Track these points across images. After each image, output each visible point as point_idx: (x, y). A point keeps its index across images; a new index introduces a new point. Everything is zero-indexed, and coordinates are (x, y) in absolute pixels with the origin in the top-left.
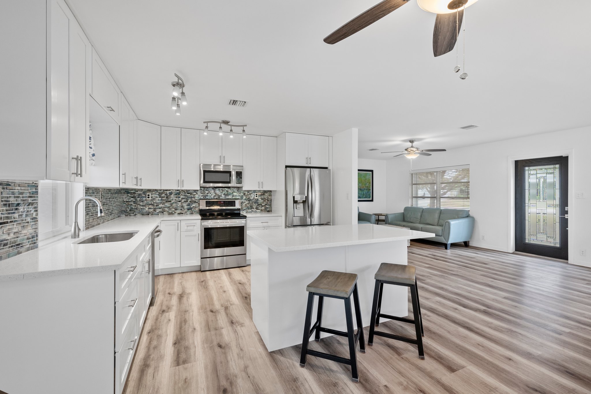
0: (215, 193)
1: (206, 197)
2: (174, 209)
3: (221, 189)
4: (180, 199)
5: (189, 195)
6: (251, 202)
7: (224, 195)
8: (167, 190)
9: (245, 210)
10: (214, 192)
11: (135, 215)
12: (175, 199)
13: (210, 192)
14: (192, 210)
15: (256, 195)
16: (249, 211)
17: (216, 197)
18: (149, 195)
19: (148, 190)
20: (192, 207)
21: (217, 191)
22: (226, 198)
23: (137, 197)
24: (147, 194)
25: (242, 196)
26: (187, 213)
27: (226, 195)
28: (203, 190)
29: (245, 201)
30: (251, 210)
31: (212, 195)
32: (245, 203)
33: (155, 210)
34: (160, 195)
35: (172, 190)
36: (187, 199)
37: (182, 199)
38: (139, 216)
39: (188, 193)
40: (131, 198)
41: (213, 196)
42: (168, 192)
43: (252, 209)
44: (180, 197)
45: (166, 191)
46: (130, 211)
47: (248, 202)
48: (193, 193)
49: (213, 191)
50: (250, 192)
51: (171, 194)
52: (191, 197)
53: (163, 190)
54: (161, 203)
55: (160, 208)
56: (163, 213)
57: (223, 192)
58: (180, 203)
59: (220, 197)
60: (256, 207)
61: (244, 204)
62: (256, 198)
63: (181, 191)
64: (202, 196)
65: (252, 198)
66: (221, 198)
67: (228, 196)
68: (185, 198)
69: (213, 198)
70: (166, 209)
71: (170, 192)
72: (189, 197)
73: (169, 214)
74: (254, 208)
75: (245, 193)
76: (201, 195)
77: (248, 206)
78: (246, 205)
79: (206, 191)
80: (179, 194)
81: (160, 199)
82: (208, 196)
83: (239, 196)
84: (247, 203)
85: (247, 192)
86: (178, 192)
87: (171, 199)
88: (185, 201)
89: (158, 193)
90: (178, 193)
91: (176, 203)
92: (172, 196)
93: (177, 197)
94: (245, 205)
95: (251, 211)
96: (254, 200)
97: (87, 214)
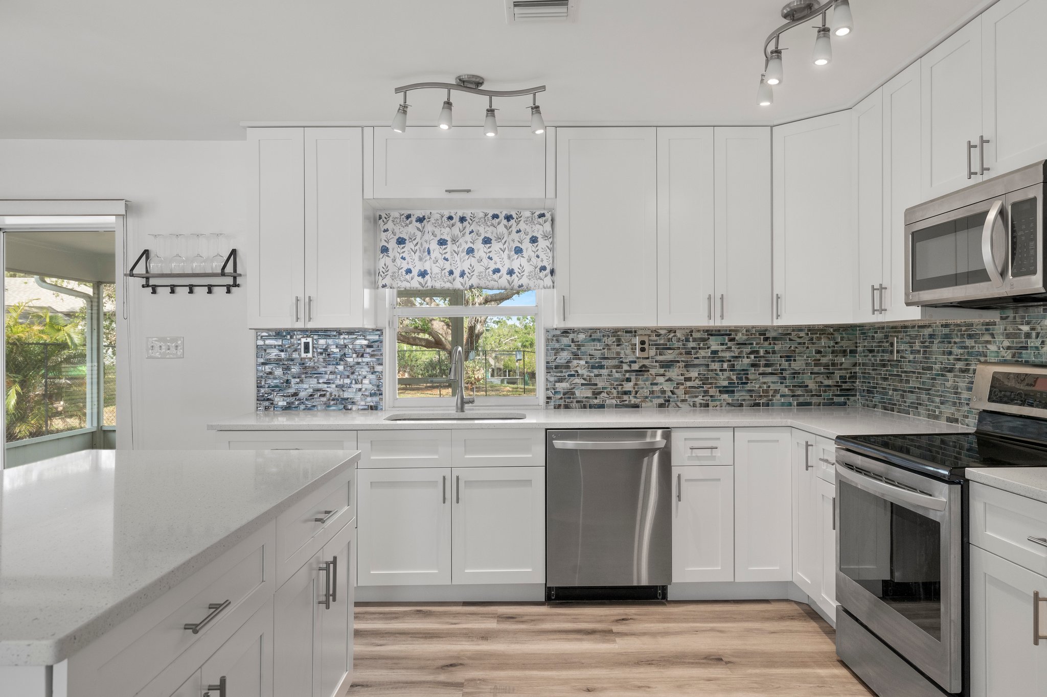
2: (937, 399)
4: (951, 357)
5: (972, 343)
11: (874, 406)
12: (941, 358)
18: (892, 345)
19: (892, 328)
23: (875, 349)
24: (891, 340)
28: (1010, 319)
33: (903, 397)
34: (912, 341)
36: (966, 360)
37: (956, 359)
38: (880, 409)
39: (970, 336)
40: (867, 352)
42: (926, 333)
44: (950, 353)
45: (921, 331)
46: (868, 391)
48: (982, 335)
51: (931, 338)
52: (978, 353)
54: (914, 372)
55: (912, 392)
56: (917, 408)
58: (952, 375)
64: (1009, 348)
68: (963, 357)
70: (924, 397)
71: (929, 331)
72: (973, 354)
73: (930, 416)
76: (1006, 343)
79: (1023, 324)
80: (946, 338)
81: (911, 357)
82: (1026, 348)
86: (946, 331)
87: (934, 360)
88: (962, 370)
89: (907, 338)
91: (942, 375)
93: (944, 353)
97: (561, 380)
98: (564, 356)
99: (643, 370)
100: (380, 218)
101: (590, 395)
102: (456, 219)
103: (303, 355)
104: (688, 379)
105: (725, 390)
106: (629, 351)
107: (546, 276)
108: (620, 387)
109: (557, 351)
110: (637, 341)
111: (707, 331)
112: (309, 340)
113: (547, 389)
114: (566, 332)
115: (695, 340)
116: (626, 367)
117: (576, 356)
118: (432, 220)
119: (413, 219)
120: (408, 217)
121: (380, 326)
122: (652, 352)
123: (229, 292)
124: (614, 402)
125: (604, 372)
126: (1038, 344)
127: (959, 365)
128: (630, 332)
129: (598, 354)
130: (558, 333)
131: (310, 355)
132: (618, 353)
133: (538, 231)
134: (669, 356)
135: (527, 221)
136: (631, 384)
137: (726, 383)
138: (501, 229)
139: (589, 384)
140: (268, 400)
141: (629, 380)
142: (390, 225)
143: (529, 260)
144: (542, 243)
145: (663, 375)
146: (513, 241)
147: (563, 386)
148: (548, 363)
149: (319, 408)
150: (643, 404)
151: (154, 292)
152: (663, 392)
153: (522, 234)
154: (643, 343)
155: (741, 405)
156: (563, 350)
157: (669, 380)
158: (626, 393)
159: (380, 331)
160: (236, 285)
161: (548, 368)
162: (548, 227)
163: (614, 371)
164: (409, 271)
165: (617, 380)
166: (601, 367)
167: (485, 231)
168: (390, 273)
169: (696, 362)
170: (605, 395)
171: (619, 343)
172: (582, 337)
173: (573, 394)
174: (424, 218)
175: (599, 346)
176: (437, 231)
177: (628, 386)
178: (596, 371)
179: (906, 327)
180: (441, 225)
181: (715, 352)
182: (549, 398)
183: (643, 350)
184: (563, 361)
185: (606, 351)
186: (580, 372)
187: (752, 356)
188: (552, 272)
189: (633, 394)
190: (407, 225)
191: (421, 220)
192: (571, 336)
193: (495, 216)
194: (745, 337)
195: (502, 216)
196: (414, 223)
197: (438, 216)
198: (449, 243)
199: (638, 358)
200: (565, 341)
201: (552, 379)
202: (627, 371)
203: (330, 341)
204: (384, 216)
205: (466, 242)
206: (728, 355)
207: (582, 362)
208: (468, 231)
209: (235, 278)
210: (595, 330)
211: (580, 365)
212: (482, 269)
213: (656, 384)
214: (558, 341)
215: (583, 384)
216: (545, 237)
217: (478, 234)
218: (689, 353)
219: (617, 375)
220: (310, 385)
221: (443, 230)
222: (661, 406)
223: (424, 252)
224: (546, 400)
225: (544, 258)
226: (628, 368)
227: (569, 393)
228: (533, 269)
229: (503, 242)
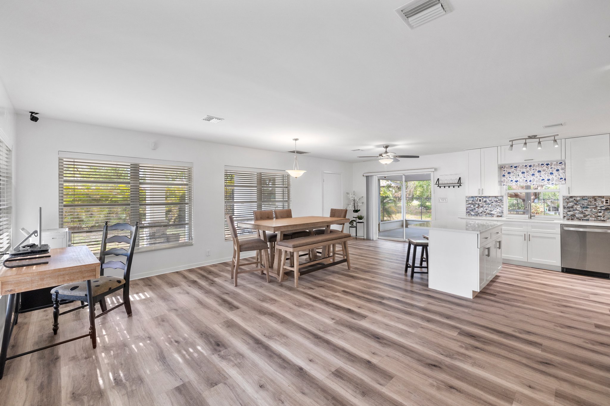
97: (569, 211)
98: (571, 204)
99: (607, 209)
100: (502, 167)
101: (582, 216)
102: (528, 166)
103: (479, 202)
106: (600, 203)
107: (562, 181)
108: (596, 215)
109: (568, 203)
110: (604, 200)
112: (481, 199)
113: (564, 214)
114: (571, 197)
116: (598, 208)
117: (576, 204)
118: (520, 167)
119: (513, 167)
120: (511, 167)
121: (502, 195)
123: (459, 187)
124: (594, 219)
125: (589, 209)
128: (601, 197)
129: (586, 204)
130: (568, 197)
131: (481, 202)
132: (595, 204)
133: (559, 167)
135: (554, 165)
136: (601, 214)
138: (545, 168)
139: (582, 213)
140: (469, 213)
141: (600, 212)
142: (505, 169)
143: (556, 176)
144: (561, 171)
146: (550, 171)
147: (570, 213)
148: (564, 206)
149: (484, 215)
150: (607, 220)
151: (440, 188)
153: (553, 169)
154: (607, 200)
156: (570, 202)
158: (599, 216)
159: (502, 196)
160: (460, 186)
161: (564, 208)
162: (563, 166)
163: (593, 209)
164: (512, 181)
165: (594, 212)
166: (588, 208)
167: (539, 169)
168: (506, 182)
170: (589, 216)
171: (595, 200)
172: (578, 199)
173: (575, 215)
174: (517, 167)
175: (586, 201)
176: (521, 170)
178: (585, 209)
180: (523, 168)
183: (607, 203)
184: (570, 206)
185: (589, 203)
186: (578, 209)
188: (565, 179)
189: (603, 217)
190: (511, 169)
191: (516, 167)
192: (574, 198)
193: (542, 164)
195: (545, 164)
196: (513, 168)
197: (522, 166)
198: (526, 173)
199: (605, 205)
200: (571, 200)
201: (566, 211)
202: (599, 209)
203: (487, 199)
204: (503, 167)
205: (532, 172)
207: (579, 206)
208: (532, 169)
209: (460, 184)
210: (584, 197)
211: (578, 207)
212: (538, 179)
214: (568, 200)
215: (579, 213)
216: (562, 169)
217: (536, 170)
219: (595, 211)
220: (481, 210)
221: (523, 169)
223: (517, 175)
224: (563, 217)
225: (562, 175)
226: (600, 209)
227: (573, 215)
228: (557, 179)
229: (545, 171)
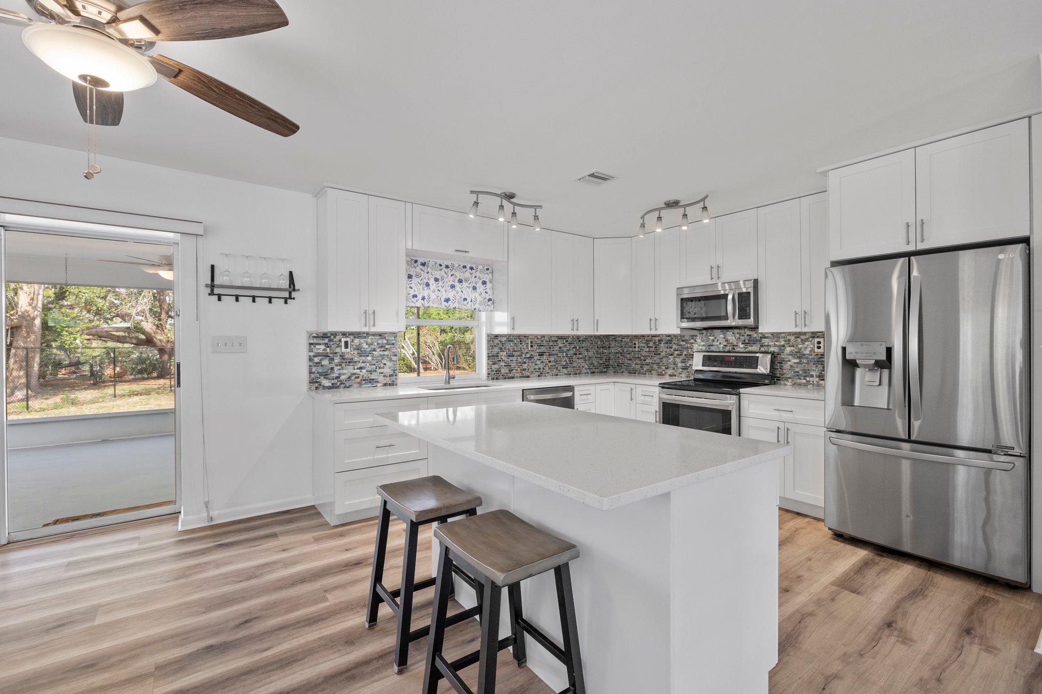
0: (727, 341)
1: (711, 347)
2: (664, 368)
3: (736, 331)
4: (672, 350)
5: (684, 343)
6: (805, 361)
7: (742, 344)
8: (655, 336)
9: (789, 378)
10: (725, 338)
11: (622, 372)
12: (666, 350)
13: (718, 338)
14: (689, 370)
15: (816, 345)
16: (799, 381)
17: (727, 349)
18: (635, 344)
19: (635, 336)
20: (688, 365)
21: (730, 336)
22: (747, 350)
23: (624, 346)
24: (634, 342)
25: (783, 346)
26: (681, 375)
27: (748, 343)
28: (705, 334)
29: (790, 357)
30: (804, 379)
31: (720, 343)
32: (789, 363)
33: (642, 367)
34: (648, 342)
35: (661, 336)
36: (681, 350)
37: (674, 350)
38: (626, 373)
39: (683, 341)
40: (618, 348)
41: (722, 346)
42: (657, 339)
43: (808, 379)
44: (671, 348)
45: (654, 338)
46: (618, 366)
47: (797, 361)
48: (690, 340)
49: (722, 336)
50: (803, 337)
51: (660, 341)
52: (688, 348)
53: (652, 336)
54: (649, 356)
55: (648, 365)
56: (651, 372)
57: (741, 337)
58: (672, 357)
59: (735, 347)
60: (818, 374)
61: (787, 365)
62: (816, 350)
63: (672, 337)
64: (703, 345)
65: (807, 352)
66: (737, 349)
67: (752, 346)
68: (678, 349)
69: (721, 350)
70: (655, 366)
71: (659, 338)
72: (684, 348)
73: (658, 375)
74: (812, 376)
75: (789, 340)
76: (702, 343)
77: (797, 370)
78: (791, 366)
79: (711, 336)
80: (670, 342)
81: (647, 350)
82: (712, 345)
83: (775, 345)
84: (795, 363)
85: (793, 337)
86: (669, 338)
87: (661, 350)
88: (678, 355)
89: (645, 341)
90: (669, 340)
91: (666, 357)
92: (662, 345)
93: (667, 348)
94: (789, 368)
95: (804, 381)
96: (813, 357)
97: (494, 364)
98: (496, 350)
99: (531, 357)
101: (508, 372)
103: (344, 350)
104: (550, 362)
105: (565, 367)
106: (525, 347)
107: (490, 304)
108: (521, 367)
109: (492, 347)
110: (529, 341)
111: (557, 337)
112: (348, 339)
113: (487, 369)
114: (497, 336)
115: (552, 341)
116: (524, 356)
117: (501, 350)
118: (430, 265)
119: (419, 263)
121: (395, 331)
122: (535, 347)
123: (286, 302)
124: (519, 375)
125: (514, 358)
126: (718, 343)
127: (676, 352)
128: (526, 337)
129: (512, 349)
130: (493, 336)
131: (348, 350)
132: (521, 348)
133: (487, 277)
134: (543, 349)
135: (481, 271)
137: (564, 363)
138: (467, 275)
139: (508, 366)
140: (317, 382)
141: (525, 363)
143: (481, 294)
144: (489, 285)
145: (540, 360)
146: (473, 282)
147: (495, 367)
148: (488, 354)
149: (355, 385)
150: (531, 376)
151: (219, 299)
152: (540, 369)
153: (478, 278)
154: (531, 342)
155: (570, 374)
156: (495, 346)
157: (542, 362)
158: (524, 370)
159: (395, 334)
160: (290, 298)
161: (488, 357)
162: (490, 276)
163: (519, 358)
164: (414, 296)
165: (520, 362)
166: (513, 356)
167: (459, 275)
169: (553, 353)
170: (514, 371)
171: (521, 342)
172: (505, 339)
173: (500, 371)
175: (512, 344)
176: (433, 272)
177: (525, 366)
178: (511, 358)
179: (643, 336)
180: (435, 269)
181: (560, 348)
182: (489, 374)
183: (532, 346)
184: (495, 353)
185: (515, 347)
186: (503, 359)
187: (574, 350)
189: (527, 370)
191: (423, 264)
192: (499, 338)
193: (464, 267)
194: (571, 340)
195: (468, 267)
196: (419, 266)
197: (433, 263)
198: (440, 280)
199: (529, 351)
200: (496, 341)
201: (490, 363)
202: (524, 358)
203: (362, 340)
205: (450, 280)
206: (565, 349)
207: (505, 353)
208: (450, 274)
209: (290, 293)
210: (510, 335)
211: (503, 354)
212: (459, 298)
213: (537, 365)
214: (493, 341)
215: (505, 366)
216: (490, 281)
217: (456, 276)
218: (550, 348)
219: (520, 360)
220: (348, 370)
221: (437, 272)
222: (539, 376)
223: (425, 285)
224: (487, 375)
225: (490, 294)
227: (498, 371)
228: (482, 299)
229: (469, 282)
